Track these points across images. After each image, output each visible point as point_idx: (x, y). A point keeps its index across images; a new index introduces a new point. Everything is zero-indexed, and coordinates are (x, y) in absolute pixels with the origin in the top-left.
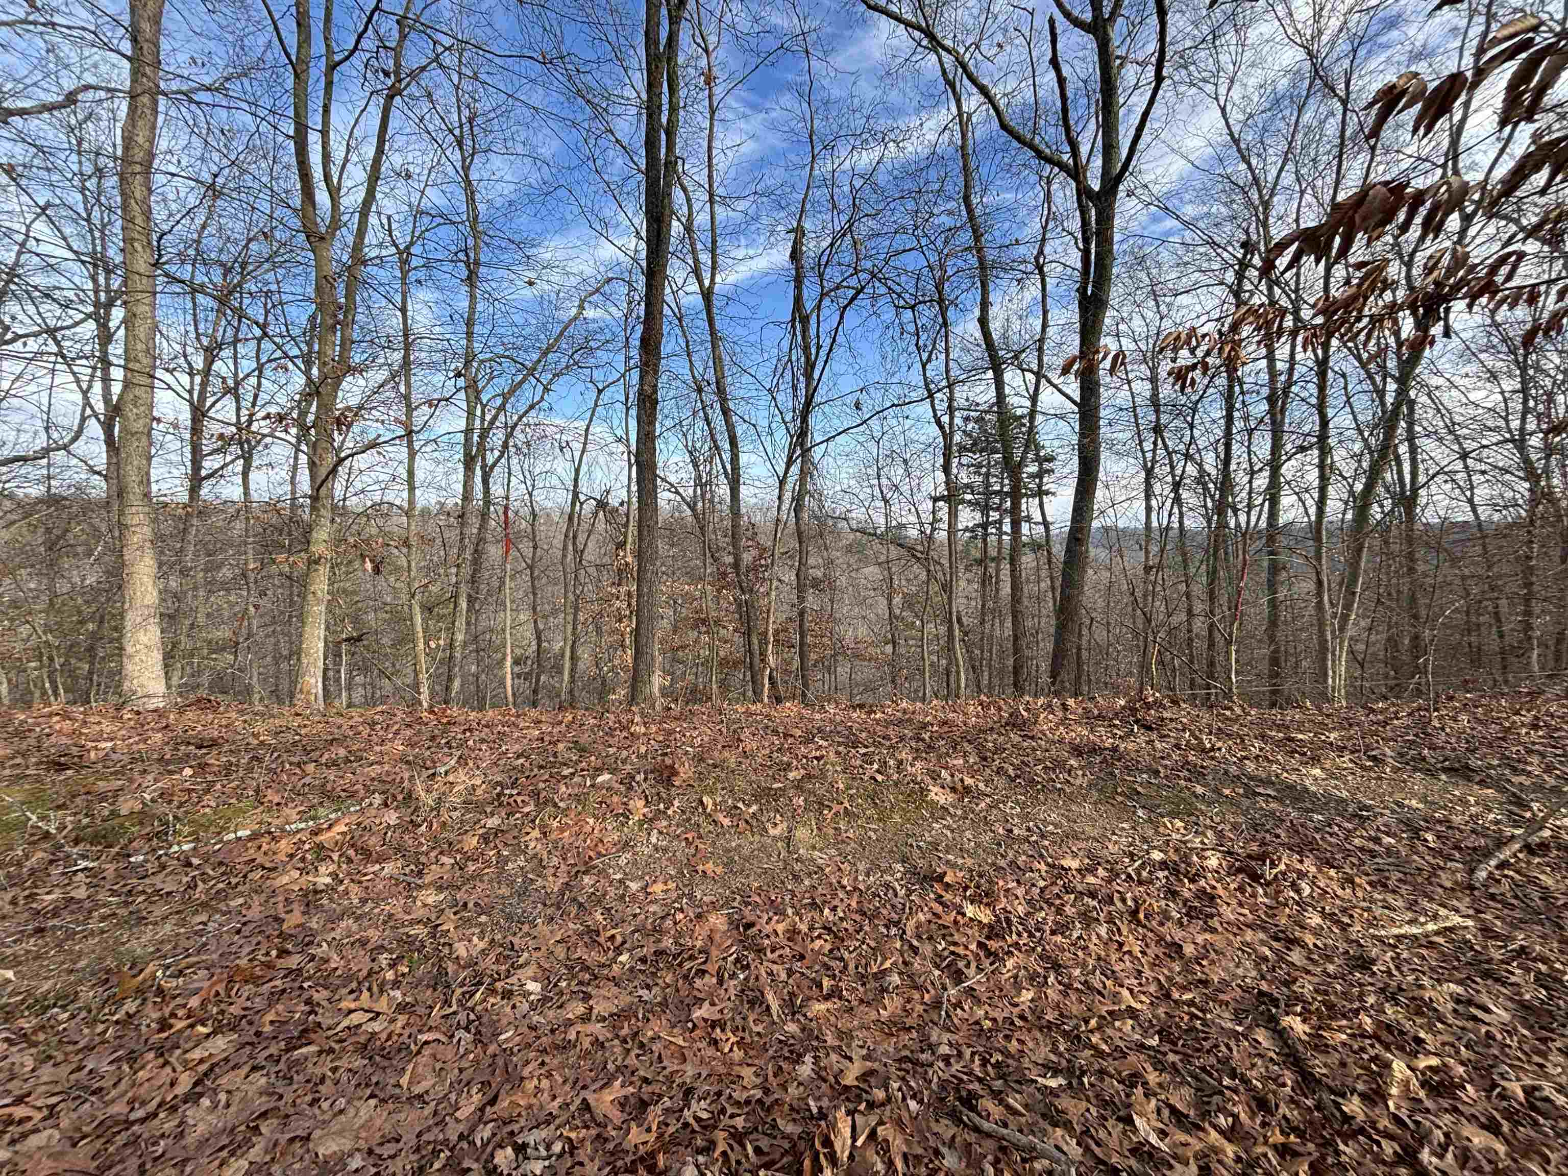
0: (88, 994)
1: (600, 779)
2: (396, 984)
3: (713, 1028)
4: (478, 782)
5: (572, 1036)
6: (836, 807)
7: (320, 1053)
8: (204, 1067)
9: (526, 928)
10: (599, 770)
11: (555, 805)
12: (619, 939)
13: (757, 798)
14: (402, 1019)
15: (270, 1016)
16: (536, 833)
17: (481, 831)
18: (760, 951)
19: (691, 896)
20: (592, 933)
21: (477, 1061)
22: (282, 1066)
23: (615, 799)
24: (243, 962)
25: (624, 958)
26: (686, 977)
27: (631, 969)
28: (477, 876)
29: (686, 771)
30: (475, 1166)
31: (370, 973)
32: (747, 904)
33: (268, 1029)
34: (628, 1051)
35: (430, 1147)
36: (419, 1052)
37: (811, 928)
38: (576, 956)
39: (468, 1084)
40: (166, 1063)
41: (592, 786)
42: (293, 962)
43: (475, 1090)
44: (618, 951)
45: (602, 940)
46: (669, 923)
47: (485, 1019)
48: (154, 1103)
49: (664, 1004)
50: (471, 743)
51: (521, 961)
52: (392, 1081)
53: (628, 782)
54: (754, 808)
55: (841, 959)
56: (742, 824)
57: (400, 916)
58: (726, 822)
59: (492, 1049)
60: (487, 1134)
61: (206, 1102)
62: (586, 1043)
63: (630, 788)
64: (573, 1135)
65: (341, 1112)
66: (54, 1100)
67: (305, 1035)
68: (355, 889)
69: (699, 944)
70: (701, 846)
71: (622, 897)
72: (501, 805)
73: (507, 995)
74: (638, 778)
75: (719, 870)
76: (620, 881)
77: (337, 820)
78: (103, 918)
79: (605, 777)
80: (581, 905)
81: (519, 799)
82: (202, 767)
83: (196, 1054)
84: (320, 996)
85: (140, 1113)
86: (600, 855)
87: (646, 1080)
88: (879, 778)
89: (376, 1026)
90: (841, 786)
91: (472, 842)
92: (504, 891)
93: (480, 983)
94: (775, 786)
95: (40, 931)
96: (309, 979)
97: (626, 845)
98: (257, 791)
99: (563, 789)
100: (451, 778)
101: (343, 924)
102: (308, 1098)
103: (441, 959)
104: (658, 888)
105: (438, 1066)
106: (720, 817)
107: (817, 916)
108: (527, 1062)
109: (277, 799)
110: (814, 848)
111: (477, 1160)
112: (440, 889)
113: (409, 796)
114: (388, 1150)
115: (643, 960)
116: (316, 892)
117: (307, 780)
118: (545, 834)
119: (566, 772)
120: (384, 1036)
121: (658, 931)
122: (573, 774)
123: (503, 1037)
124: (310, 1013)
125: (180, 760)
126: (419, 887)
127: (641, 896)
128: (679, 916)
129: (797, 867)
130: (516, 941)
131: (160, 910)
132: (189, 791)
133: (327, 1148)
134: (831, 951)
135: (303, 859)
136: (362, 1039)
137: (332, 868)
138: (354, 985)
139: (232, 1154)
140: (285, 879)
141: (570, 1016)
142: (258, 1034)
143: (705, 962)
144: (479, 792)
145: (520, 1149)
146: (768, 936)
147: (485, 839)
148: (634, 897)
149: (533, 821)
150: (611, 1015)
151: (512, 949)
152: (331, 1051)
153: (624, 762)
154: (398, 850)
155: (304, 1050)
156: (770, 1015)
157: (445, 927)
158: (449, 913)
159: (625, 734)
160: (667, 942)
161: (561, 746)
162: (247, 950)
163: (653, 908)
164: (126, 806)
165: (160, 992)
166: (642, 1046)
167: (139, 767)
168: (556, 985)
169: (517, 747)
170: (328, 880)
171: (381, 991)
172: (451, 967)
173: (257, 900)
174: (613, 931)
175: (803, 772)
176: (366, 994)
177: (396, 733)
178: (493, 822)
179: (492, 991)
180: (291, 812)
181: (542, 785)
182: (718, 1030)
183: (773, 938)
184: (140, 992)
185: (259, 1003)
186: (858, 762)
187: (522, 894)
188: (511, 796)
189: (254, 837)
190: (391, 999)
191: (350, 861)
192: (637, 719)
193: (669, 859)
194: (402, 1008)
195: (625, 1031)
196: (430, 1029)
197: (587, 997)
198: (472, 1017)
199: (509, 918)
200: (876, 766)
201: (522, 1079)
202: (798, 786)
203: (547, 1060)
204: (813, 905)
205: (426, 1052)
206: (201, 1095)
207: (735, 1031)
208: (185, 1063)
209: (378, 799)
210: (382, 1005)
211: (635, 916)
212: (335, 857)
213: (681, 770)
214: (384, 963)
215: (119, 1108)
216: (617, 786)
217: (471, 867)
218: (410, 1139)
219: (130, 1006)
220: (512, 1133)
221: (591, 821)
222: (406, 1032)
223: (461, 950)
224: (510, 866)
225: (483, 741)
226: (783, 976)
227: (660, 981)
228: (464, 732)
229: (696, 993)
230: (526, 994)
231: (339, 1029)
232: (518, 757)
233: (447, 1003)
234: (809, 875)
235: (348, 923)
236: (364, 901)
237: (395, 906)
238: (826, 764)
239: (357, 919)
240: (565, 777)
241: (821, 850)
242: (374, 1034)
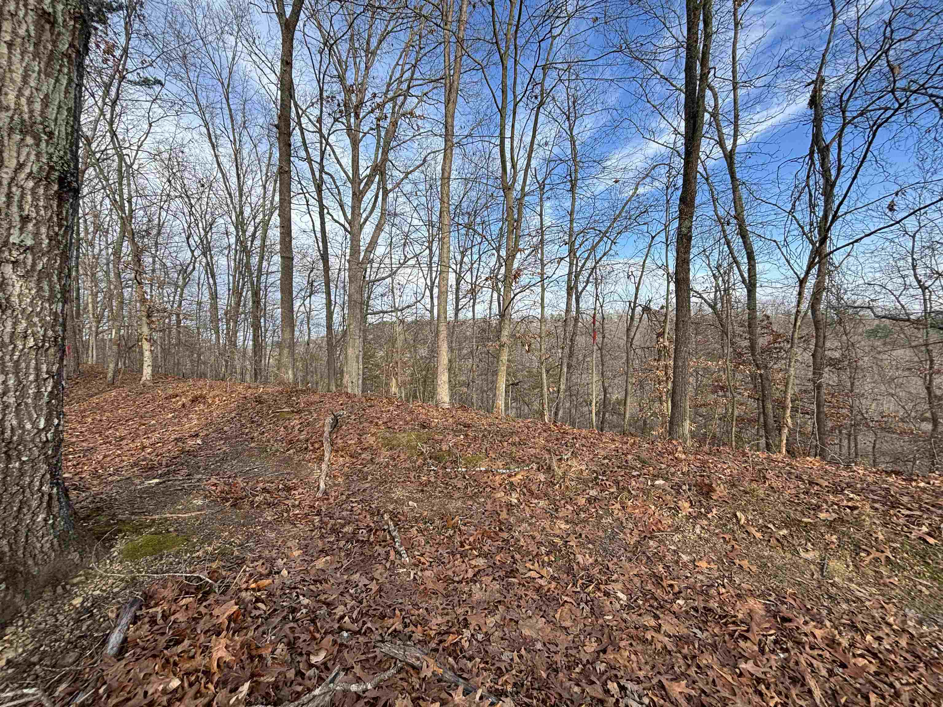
0: (437, 522)
1: (657, 482)
2: (550, 565)
3: (758, 683)
4: (584, 468)
5: (649, 637)
6: (875, 554)
7: (520, 584)
8: (476, 569)
9: (615, 559)
10: (655, 477)
11: (629, 492)
12: (677, 589)
13: (788, 523)
14: (553, 585)
15: (498, 558)
16: (618, 506)
17: (587, 496)
18: (799, 643)
19: (731, 580)
20: (658, 580)
21: (592, 623)
22: (504, 583)
23: (669, 497)
24: (487, 528)
25: (681, 602)
26: (731, 635)
27: (687, 612)
28: (585, 521)
29: (721, 491)
30: (598, 682)
31: (537, 554)
32: (783, 603)
33: (498, 563)
34: (689, 666)
35: (573, 658)
36: (563, 605)
37: (852, 645)
38: (647, 588)
39: (589, 634)
40: (463, 562)
41: (653, 486)
42: (505, 535)
43: (593, 640)
44: (677, 595)
45: (665, 584)
46: (713, 591)
47: (596, 603)
48: (461, 577)
49: (714, 646)
50: (577, 445)
51: (613, 578)
52: (552, 614)
53: (677, 488)
54: (785, 532)
55: (891, 685)
56: (773, 542)
57: (549, 530)
58: (758, 535)
59: (600, 621)
60: (603, 669)
61: (478, 585)
62: (659, 646)
63: (678, 493)
64: (655, 699)
65: (530, 617)
66: (431, 560)
67: (513, 573)
68: (527, 508)
69: (740, 616)
70: (736, 546)
71: (677, 562)
72: (597, 484)
73: (607, 594)
74: (684, 487)
75: (754, 568)
76: (674, 551)
77: (518, 473)
78: (440, 492)
79: (659, 482)
80: (648, 558)
81: (608, 483)
82: (466, 435)
83: (473, 562)
84: (517, 556)
85: (456, 579)
86: (659, 530)
87: (704, 692)
88: (931, 541)
89: (542, 582)
90: (881, 537)
91: (582, 501)
92: (600, 533)
93: (591, 581)
94: (805, 520)
95: (422, 491)
96: (512, 546)
97: (677, 529)
98: (486, 450)
99: (634, 483)
100: (569, 463)
101: (524, 525)
102: (516, 603)
103: (570, 560)
104: (703, 564)
105: (573, 617)
106: (753, 530)
107: (858, 638)
108: (622, 639)
109: (494, 456)
110: (851, 580)
111: (598, 679)
112: (567, 522)
113: (549, 468)
114: (553, 648)
115: (696, 610)
116: (512, 505)
117: (505, 450)
118: (623, 507)
119: (635, 473)
120: (546, 588)
121: (705, 593)
122: (639, 476)
123: (607, 617)
124: (514, 563)
125: (459, 431)
126: (557, 518)
127: (691, 566)
128: (723, 590)
129: (833, 591)
130: (610, 565)
131: (457, 495)
132: (463, 445)
133: (526, 632)
134: (877, 674)
135: (505, 488)
136: (537, 586)
137: (517, 495)
138: (531, 557)
139: (489, 613)
140: (499, 495)
141: (646, 623)
142: (494, 564)
143: (747, 631)
144: (585, 474)
145: (623, 688)
146: (806, 635)
147: (589, 501)
148: (685, 565)
149: (616, 498)
150: (676, 636)
151: (608, 569)
152: (524, 585)
153: (673, 474)
154: (545, 495)
155: (513, 580)
156: (812, 697)
157: (571, 544)
158: (573, 537)
159: (670, 457)
160: (713, 605)
161: (630, 457)
162: (487, 523)
163: (700, 577)
164: (445, 447)
165: (460, 530)
166: (699, 667)
167: (447, 431)
168: (635, 601)
169: (603, 453)
170: (516, 501)
171: (544, 567)
172: (575, 567)
173: (489, 502)
174: (672, 582)
175: (835, 516)
176: (536, 564)
177: (540, 434)
178: (593, 493)
179: (599, 589)
180: (500, 463)
181: (620, 478)
182: (763, 687)
183: (811, 639)
184: (454, 527)
185: (493, 549)
186: (902, 521)
187: (612, 539)
188: (603, 480)
189: (486, 472)
190: (548, 571)
191: (524, 495)
192: (680, 449)
193: (710, 548)
194: (553, 578)
195: (685, 651)
196: (567, 595)
197: (657, 617)
198: (588, 598)
199: (605, 550)
200: (925, 529)
201: (620, 647)
202: (831, 525)
203: (634, 643)
204: (853, 626)
205: (567, 606)
206: (476, 582)
207: (779, 694)
208: (470, 564)
209: (535, 466)
210: (544, 572)
211: (687, 577)
212: (518, 490)
213: (717, 488)
214: (543, 552)
215: (450, 573)
216: (669, 489)
217: (583, 515)
218: (561, 648)
219: (451, 532)
220: (616, 676)
221: (653, 507)
222: (556, 591)
223: (580, 558)
224: (604, 521)
225: (583, 445)
226: (824, 673)
227: (710, 629)
228: (573, 439)
229: (740, 650)
230: (618, 599)
231: (526, 576)
232: (604, 459)
233: (574, 585)
234: (847, 601)
235: (525, 525)
236: (532, 517)
237: (546, 523)
238: (860, 514)
239: (530, 524)
240: (634, 476)
241: (859, 585)
242: (541, 586)
